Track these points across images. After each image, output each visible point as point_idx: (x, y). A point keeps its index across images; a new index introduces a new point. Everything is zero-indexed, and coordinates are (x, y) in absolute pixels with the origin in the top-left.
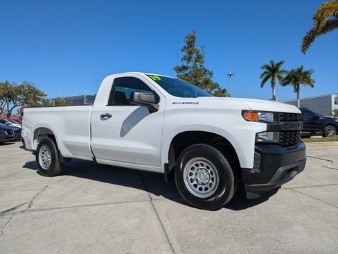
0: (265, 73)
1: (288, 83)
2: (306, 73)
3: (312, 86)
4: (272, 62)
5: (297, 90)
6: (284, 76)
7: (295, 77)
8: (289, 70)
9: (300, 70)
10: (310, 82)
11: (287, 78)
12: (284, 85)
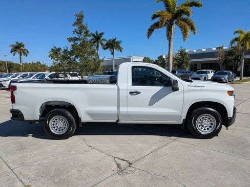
0: (92, 39)
1: (107, 48)
2: (118, 42)
3: (121, 51)
4: (97, 32)
5: (113, 53)
6: (105, 43)
7: (112, 45)
8: (108, 40)
9: (114, 40)
10: (120, 49)
11: (106, 44)
12: (105, 49)
